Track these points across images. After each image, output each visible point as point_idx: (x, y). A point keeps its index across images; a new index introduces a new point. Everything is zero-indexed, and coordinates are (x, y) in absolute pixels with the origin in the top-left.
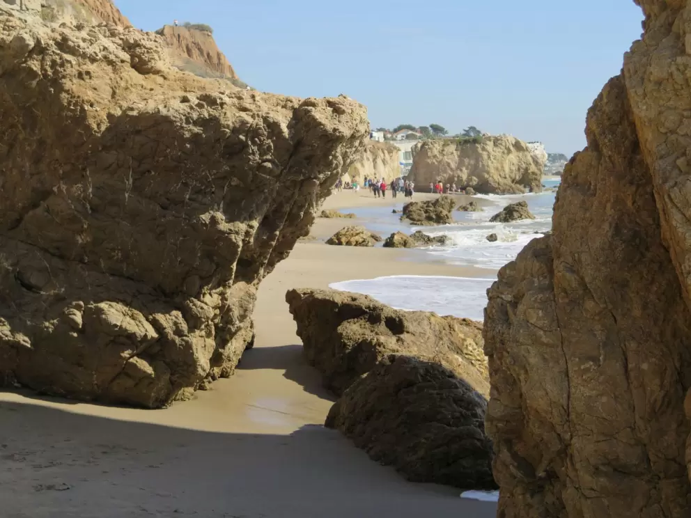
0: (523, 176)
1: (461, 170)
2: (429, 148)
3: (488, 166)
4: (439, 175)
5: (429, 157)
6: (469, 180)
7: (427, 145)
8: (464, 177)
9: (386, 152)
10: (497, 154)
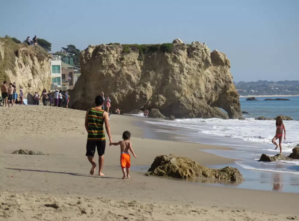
0: (220, 98)
1: (145, 86)
2: (105, 56)
3: (180, 82)
4: (115, 91)
5: (103, 67)
6: (155, 98)
7: (102, 51)
8: (149, 94)
9: (36, 59)
10: (192, 67)
